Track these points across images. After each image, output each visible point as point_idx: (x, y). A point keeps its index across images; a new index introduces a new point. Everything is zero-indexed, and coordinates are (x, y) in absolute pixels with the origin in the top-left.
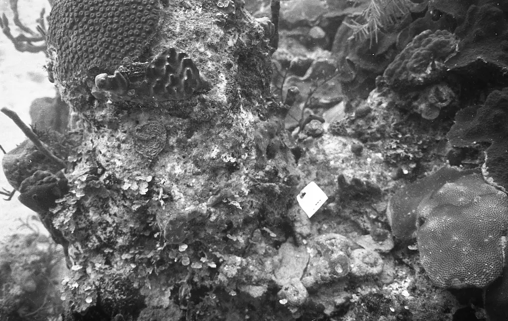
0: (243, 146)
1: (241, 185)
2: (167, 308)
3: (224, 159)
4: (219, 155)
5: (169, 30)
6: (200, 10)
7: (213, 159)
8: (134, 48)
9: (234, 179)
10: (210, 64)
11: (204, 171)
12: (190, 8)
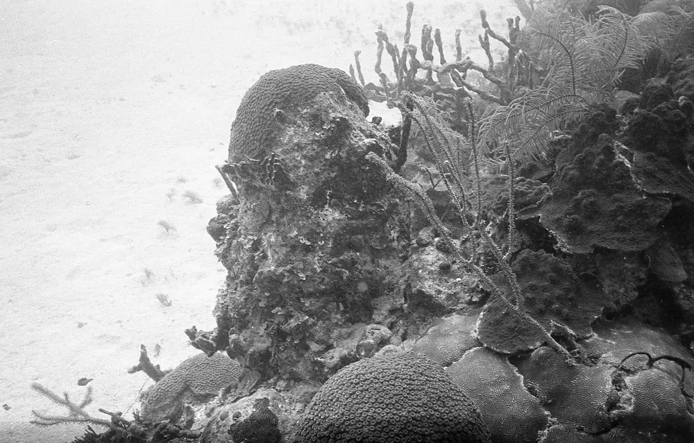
0: (322, 235)
1: (315, 264)
2: (261, 336)
3: (301, 241)
4: (296, 236)
5: (280, 141)
6: (306, 129)
7: (291, 238)
9: (309, 258)
10: (302, 169)
11: (286, 245)
12: (299, 126)
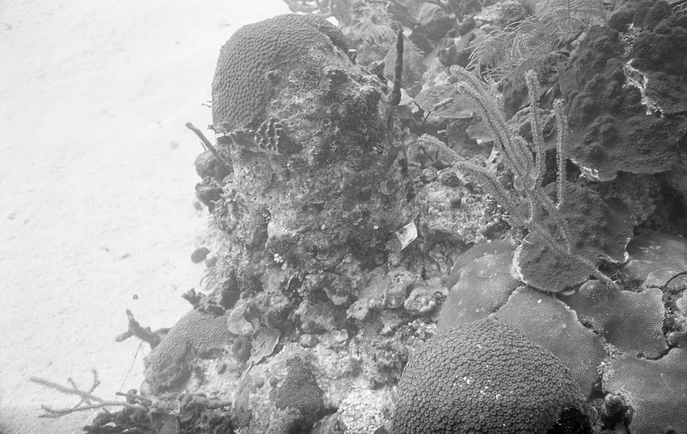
8: (250, 115)
11: (296, 207)
